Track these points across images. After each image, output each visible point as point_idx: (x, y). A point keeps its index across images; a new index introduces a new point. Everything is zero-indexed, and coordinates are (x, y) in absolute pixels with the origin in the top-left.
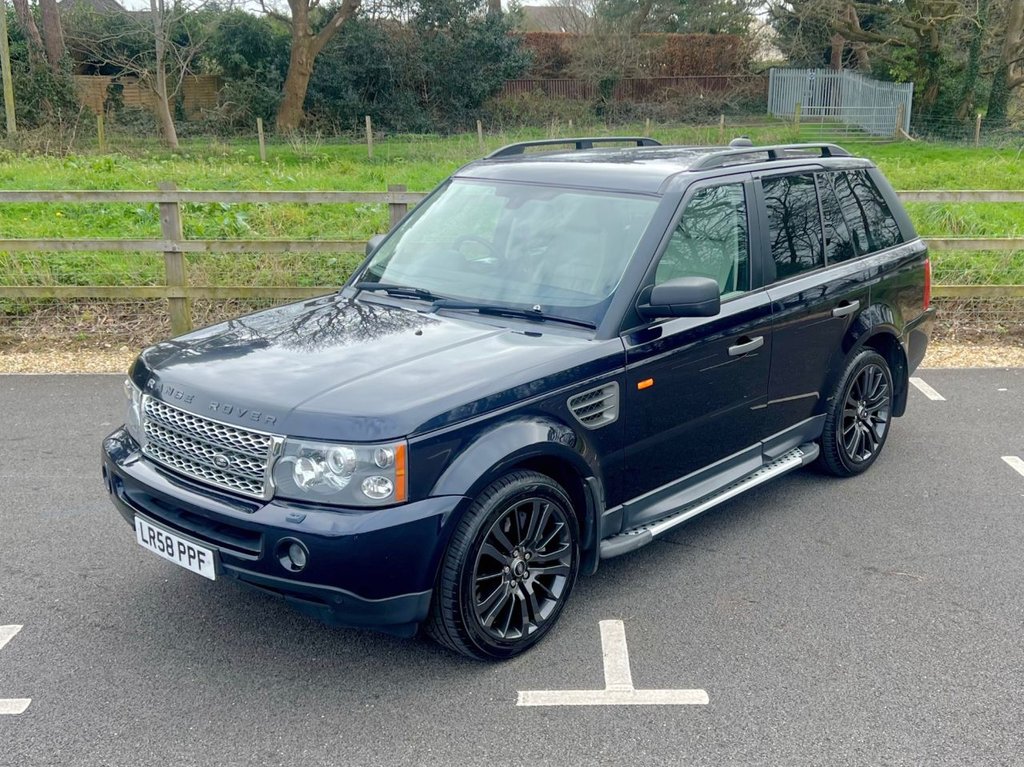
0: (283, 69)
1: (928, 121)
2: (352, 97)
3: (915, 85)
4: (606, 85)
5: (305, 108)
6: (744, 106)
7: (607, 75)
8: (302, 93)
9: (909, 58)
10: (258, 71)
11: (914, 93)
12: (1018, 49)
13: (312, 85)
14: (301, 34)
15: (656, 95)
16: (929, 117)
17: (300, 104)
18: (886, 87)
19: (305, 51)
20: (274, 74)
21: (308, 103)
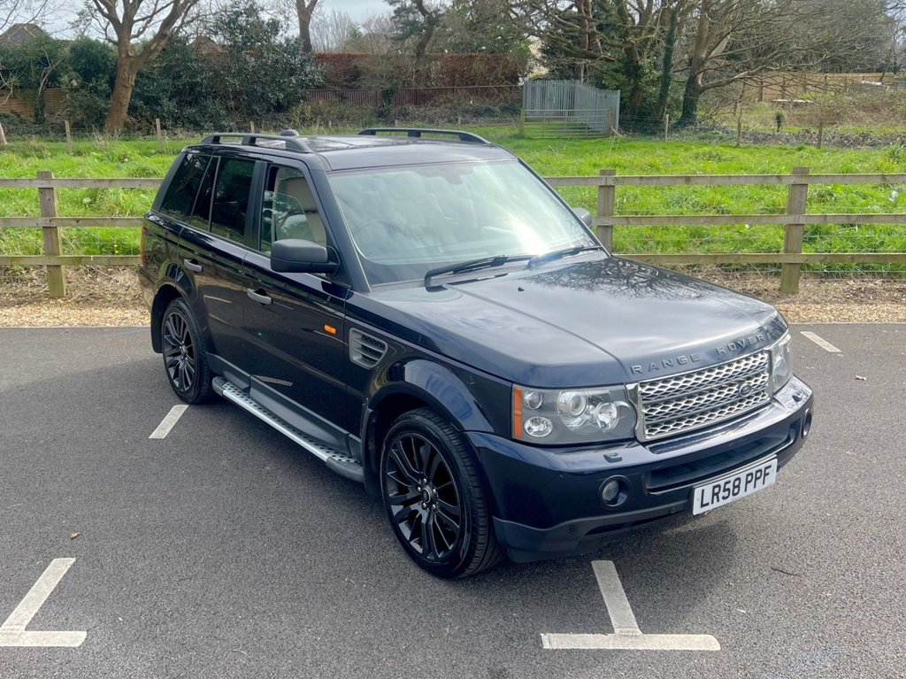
0: (112, 82)
1: (636, 120)
2: (169, 105)
3: (621, 93)
4: (387, 95)
5: (129, 113)
6: (504, 109)
7: (388, 86)
8: (126, 101)
9: (616, 71)
10: (91, 85)
11: (622, 99)
12: (703, 63)
13: (135, 95)
14: (124, 56)
15: (435, 101)
16: (636, 117)
17: (125, 110)
18: (603, 93)
19: (127, 68)
20: (105, 86)
21: (132, 109)
